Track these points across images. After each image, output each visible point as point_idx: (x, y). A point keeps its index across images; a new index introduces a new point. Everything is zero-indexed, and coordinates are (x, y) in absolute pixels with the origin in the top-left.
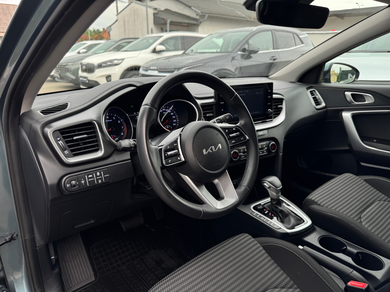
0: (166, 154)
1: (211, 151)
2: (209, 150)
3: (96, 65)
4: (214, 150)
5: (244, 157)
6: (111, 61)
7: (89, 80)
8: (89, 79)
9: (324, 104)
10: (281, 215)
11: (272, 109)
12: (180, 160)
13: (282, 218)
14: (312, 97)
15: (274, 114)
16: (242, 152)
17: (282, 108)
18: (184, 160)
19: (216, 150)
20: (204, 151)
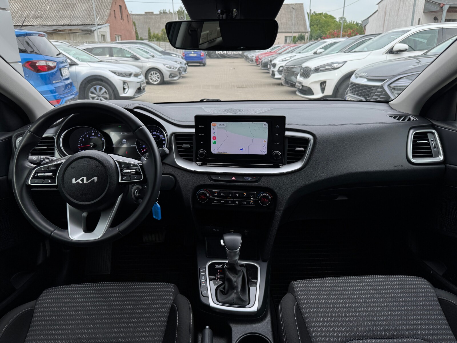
0: (36, 174)
1: (81, 182)
2: (79, 181)
3: (312, 69)
4: (85, 181)
5: (217, 201)
6: (330, 65)
7: (302, 86)
8: (303, 84)
9: (441, 158)
10: (226, 284)
11: (283, 152)
12: (50, 183)
13: (226, 288)
14: (417, 142)
15: (288, 159)
16: (215, 196)
17: (305, 152)
18: (56, 184)
19: (88, 182)
20: (74, 180)
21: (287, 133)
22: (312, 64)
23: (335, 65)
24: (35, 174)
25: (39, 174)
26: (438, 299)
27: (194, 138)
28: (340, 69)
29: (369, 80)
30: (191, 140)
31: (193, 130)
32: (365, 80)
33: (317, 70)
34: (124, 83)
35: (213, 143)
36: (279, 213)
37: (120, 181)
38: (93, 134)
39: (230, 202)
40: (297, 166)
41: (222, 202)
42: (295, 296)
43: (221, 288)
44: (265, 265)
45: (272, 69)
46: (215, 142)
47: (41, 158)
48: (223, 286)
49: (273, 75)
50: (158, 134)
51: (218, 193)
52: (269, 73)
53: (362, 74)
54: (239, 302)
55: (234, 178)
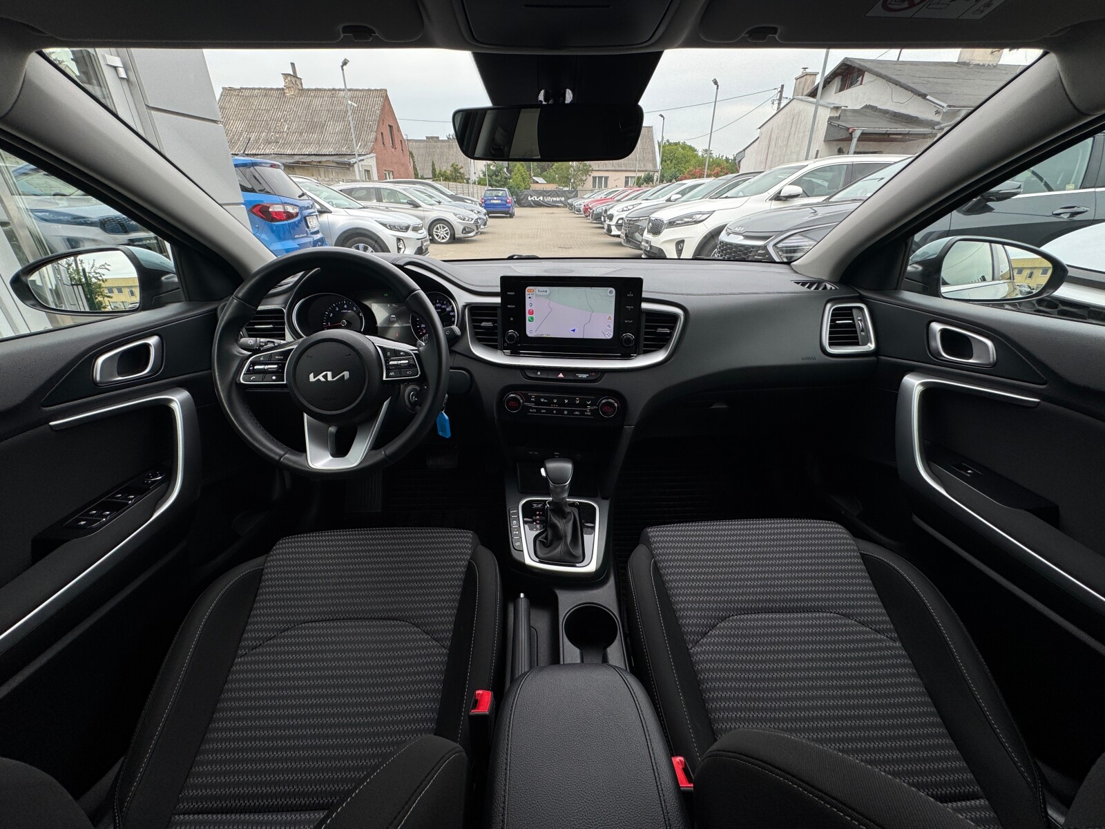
1: (323, 380)
2: (320, 377)
3: (665, 222)
4: (330, 378)
5: (535, 411)
6: (691, 216)
7: (651, 246)
8: (652, 244)
9: (872, 346)
10: (550, 532)
11: (637, 334)
12: (274, 381)
13: (549, 537)
14: (837, 322)
15: (646, 346)
16: (533, 402)
17: (671, 335)
18: (285, 382)
19: (334, 379)
20: (311, 376)
21: (645, 306)
22: (665, 215)
23: (698, 217)
24: (250, 366)
25: (256, 367)
26: (861, 553)
27: (499, 312)
28: (704, 222)
29: (747, 237)
30: (495, 315)
31: (498, 300)
32: (742, 237)
33: (672, 224)
34: (399, 240)
35: (529, 321)
36: (629, 429)
37: (384, 378)
38: (345, 306)
39: (555, 412)
40: (659, 357)
41: (543, 411)
42: (651, 550)
43: (542, 538)
44: (606, 504)
45: (608, 222)
46: (532, 318)
47: (260, 342)
48: (544, 535)
49: (609, 230)
50: (443, 307)
51: (536, 397)
52: (603, 228)
53: (737, 230)
54: (567, 558)
55: (561, 375)
